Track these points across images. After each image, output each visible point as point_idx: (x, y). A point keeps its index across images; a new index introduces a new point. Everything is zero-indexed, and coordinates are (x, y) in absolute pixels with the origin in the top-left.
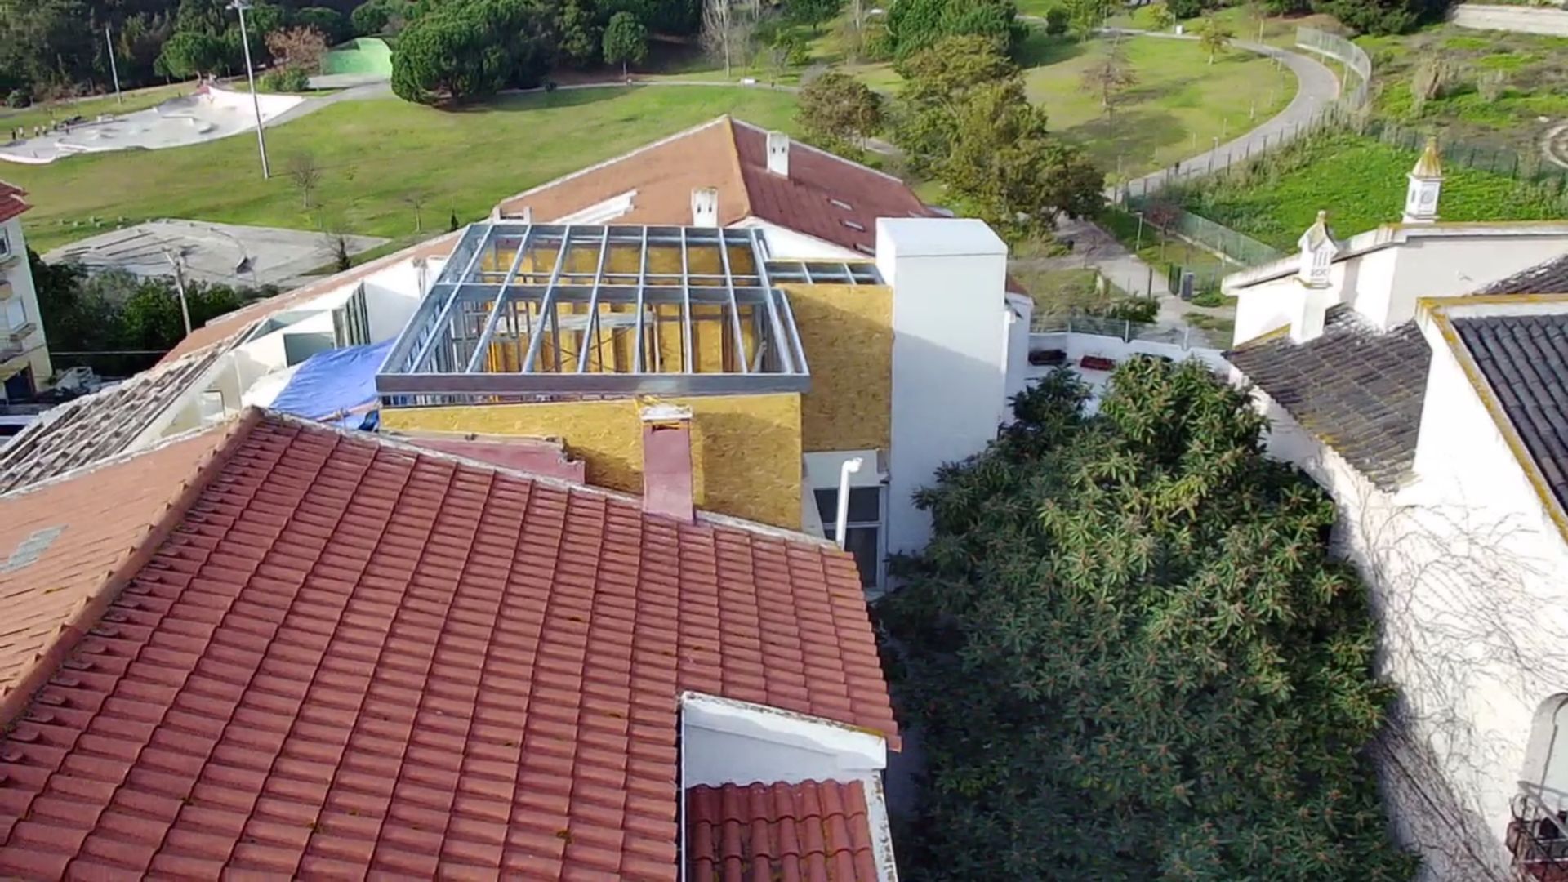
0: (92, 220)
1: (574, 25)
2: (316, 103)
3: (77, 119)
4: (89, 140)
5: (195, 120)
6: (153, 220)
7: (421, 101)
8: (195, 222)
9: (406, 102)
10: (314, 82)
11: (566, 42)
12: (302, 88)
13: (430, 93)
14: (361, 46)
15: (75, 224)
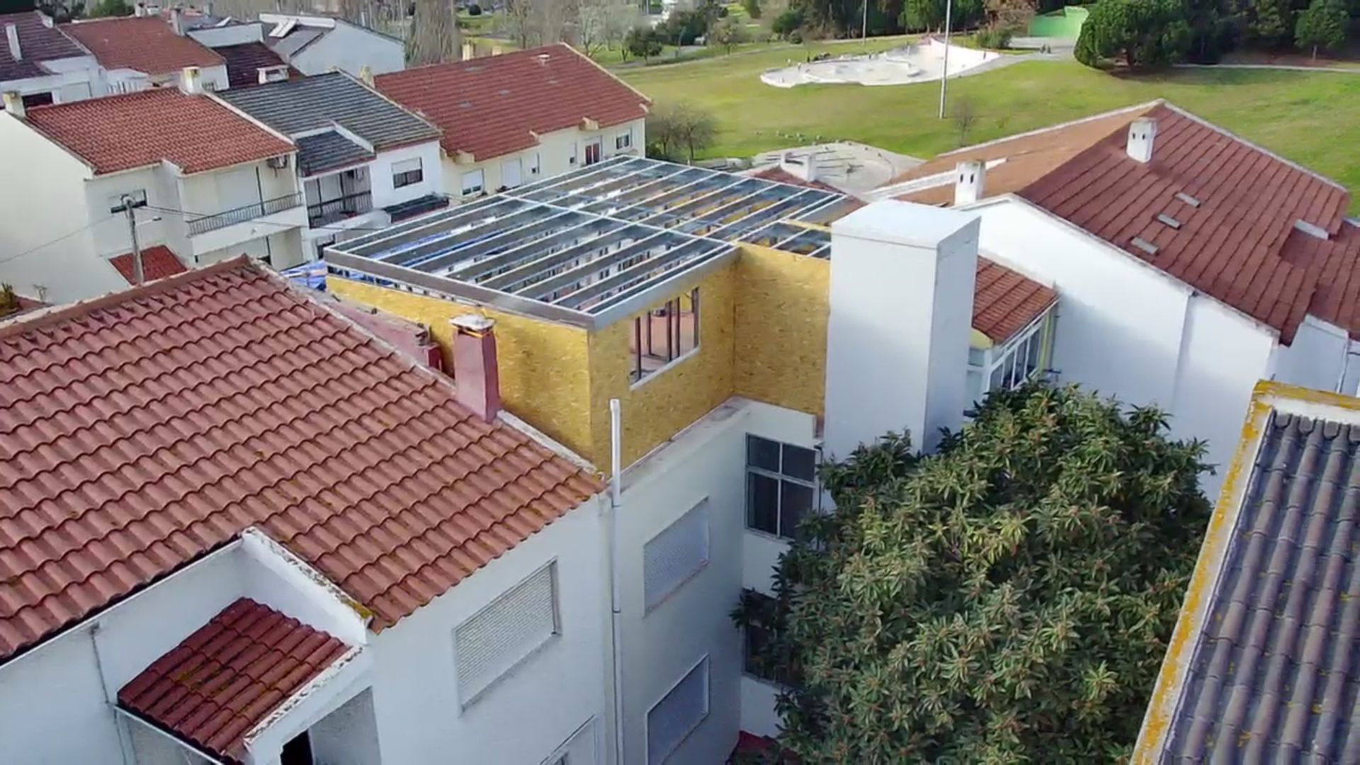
0: (798, 135)
1: (1270, 7)
2: (1007, 59)
3: (826, 56)
4: (826, 73)
5: (910, 65)
6: (841, 141)
7: (1095, 67)
8: (869, 147)
9: (1083, 65)
10: (1015, 41)
11: (1258, 22)
12: (1002, 47)
13: (1108, 60)
14: (1068, 14)
15: (786, 136)
